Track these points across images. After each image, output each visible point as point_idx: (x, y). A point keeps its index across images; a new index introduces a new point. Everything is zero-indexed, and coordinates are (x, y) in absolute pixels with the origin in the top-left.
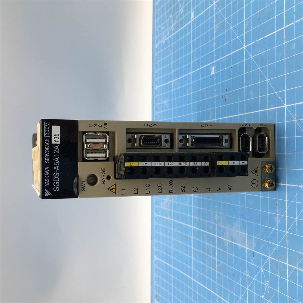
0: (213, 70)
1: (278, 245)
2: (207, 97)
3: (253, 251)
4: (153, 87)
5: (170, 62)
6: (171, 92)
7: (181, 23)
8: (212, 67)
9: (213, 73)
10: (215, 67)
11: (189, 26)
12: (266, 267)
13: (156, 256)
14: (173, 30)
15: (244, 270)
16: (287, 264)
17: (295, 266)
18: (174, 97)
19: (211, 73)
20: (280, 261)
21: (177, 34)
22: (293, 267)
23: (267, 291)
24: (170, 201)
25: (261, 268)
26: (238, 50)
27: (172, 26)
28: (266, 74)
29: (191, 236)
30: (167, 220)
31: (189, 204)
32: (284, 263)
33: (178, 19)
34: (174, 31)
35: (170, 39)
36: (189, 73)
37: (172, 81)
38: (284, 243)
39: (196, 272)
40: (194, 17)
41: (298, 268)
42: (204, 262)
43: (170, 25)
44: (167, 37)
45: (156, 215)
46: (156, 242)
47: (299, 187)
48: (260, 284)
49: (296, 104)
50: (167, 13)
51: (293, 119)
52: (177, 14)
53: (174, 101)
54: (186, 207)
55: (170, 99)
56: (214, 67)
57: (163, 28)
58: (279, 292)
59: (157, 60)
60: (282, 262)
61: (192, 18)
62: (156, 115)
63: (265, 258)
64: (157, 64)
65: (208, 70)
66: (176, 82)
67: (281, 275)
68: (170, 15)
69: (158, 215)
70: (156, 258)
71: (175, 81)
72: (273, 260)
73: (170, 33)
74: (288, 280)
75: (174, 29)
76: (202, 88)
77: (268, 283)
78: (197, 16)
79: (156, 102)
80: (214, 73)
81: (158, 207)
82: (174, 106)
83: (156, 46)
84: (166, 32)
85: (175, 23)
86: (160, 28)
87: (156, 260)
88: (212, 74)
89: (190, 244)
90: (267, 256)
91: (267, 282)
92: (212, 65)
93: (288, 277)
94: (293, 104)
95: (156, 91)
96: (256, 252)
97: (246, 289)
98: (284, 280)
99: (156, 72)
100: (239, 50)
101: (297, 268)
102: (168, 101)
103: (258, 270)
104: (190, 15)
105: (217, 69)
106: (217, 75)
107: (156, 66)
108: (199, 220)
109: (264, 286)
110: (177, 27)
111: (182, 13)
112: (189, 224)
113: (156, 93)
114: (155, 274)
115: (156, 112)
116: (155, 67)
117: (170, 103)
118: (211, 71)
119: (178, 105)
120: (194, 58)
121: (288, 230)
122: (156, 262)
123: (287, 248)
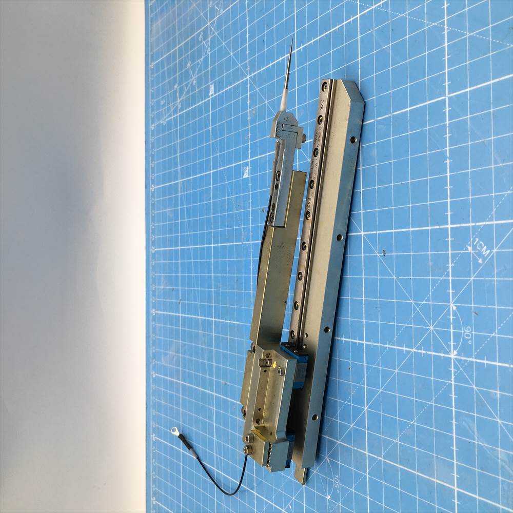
0: (247, 171)
1: (352, 425)
2: (237, 210)
4: (147, 187)
5: (175, 153)
6: (177, 197)
7: (194, 99)
8: (245, 168)
9: (247, 176)
10: (250, 168)
11: (207, 104)
12: (334, 456)
13: (154, 435)
14: (180, 106)
16: (367, 453)
17: (379, 457)
18: (182, 205)
19: (243, 176)
20: (356, 449)
21: (187, 114)
22: (376, 457)
23: (335, 489)
24: (177, 354)
25: (327, 457)
27: (179, 101)
29: (212, 408)
30: (172, 382)
31: (208, 361)
32: (361, 451)
33: (188, 92)
34: (182, 109)
35: (175, 119)
36: (206, 171)
37: (179, 181)
38: (361, 424)
39: (221, 459)
40: (215, 92)
41: (383, 458)
43: (175, 99)
44: (170, 116)
45: (154, 375)
46: (154, 414)
47: (384, 347)
48: (324, 479)
49: (378, 232)
50: (170, 82)
51: (374, 253)
52: (187, 85)
53: (182, 210)
54: (203, 364)
55: (176, 205)
56: (248, 168)
57: (162, 103)
58: (354, 491)
59: (153, 147)
60: (359, 450)
61: (210, 94)
62: (153, 227)
64: (153, 153)
65: (239, 171)
66: (185, 183)
67: (356, 468)
68: (174, 85)
69: (156, 374)
70: (154, 437)
71: (183, 181)
72: (344, 446)
73: (175, 112)
74: (368, 476)
75: (182, 105)
76: (229, 195)
77: (337, 478)
78: (219, 91)
79: (153, 209)
80: (249, 175)
81: (157, 362)
82: (182, 218)
83: (152, 127)
84: (169, 109)
85: (183, 97)
86: (158, 102)
87: (154, 440)
88: (245, 177)
89: (210, 418)
90: (335, 441)
91: (335, 477)
92: (246, 164)
93: (368, 471)
94: (375, 232)
95: (153, 193)
97: (302, 486)
98: (362, 475)
99: (152, 165)
101: (383, 460)
102: (173, 209)
104: (207, 89)
105: (253, 171)
106: (254, 180)
107: (153, 156)
108: (225, 384)
109: (330, 483)
110: (186, 104)
111: (194, 84)
112: (208, 390)
113: (153, 196)
114: (152, 461)
115: (153, 224)
116: (150, 158)
117: (175, 212)
118: (243, 173)
119: (189, 217)
120: (214, 152)
121: (367, 405)
122: (154, 443)
123: (367, 431)
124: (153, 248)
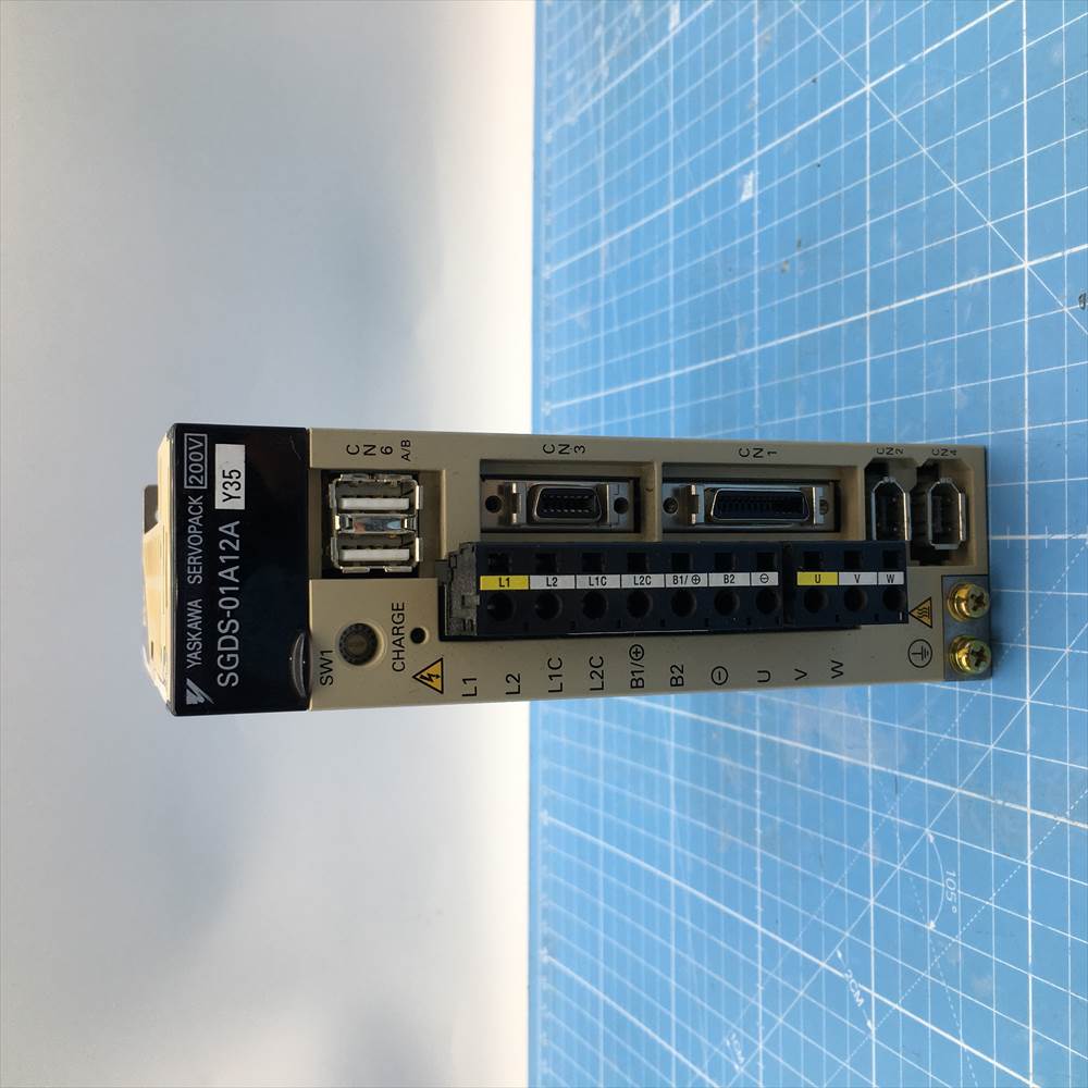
0: (750, 183)
1: (992, 747)
2: (727, 279)
3: (896, 773)
4: (536, 271)
5: (595, 182)
6: (597, 282)
7: (635, 50)
8: (746, 176)
9: (750, 196)
10: (757, 173)
11: (663, 54)
12: (945, 825)
13: (546, 812)
14: (605, 74)
15: (859, 839)
16: (1028, 810)
17: (1060, 816)
18: (608, 295)
19: (740, 196)
20: (1000, 802)
21: (621, 88)
22: (1051, 817)
23: (948, 905)
25: (927, 830)
26: (841, 103)
27: (604, 61)
28: (949, 166)
29: (667, 742)
32: (1013, 806)
33: (624, 37)
34: (610, 79)
35: (596, 107)
36: (661, 206)
37: (602, 244)
38: (1015, 738)
39: (684, 856)
40: (682, 19)
41: (1072, 819)
42: (713, 822)
43: (596, 60)
44: (586, 101)
47: (1077, 539)
48: (920, 884)
49: (1067, 252)
50: (586, 26)
51: (1056, 306)
52: (621, 22)
53: (608, 308)
55: (595, 300)
56: (751, 176)
57: (569, 76)
58: (993, 905)
59: (549, 180)
60: (1007, 804)
61: (672, 25)
62: (548, 358)
63: (942, 796)
64: (549, 195)
65: (731, 188)
66: (615, 245)
67: (1000, 848)
68: (594, 28)
70: (545, 817)
71: (611, 244)
72: (971, 800)
73: (597, 88)
74: (1030, 866)
75: (611, 70)
76: (708, 250)
77: (952, 877)
78: (691, 12)
79: (548, 317)
80: (754, 192)
82: (608, 325)
83: (548, 137)
84: (583, 87)
85: (613, 52)
86: (561, 78)
87: (546, 823)
88: (745, 197)
89: (664, 767)
90: (949, 788)
91: (947, 876)
92: (746, 170)
93: (1030, 853)
94: (1059, 254)
95: (548, 283)
96: (907, 776)
97: (867, 903)
98: (1015, 865)
99: (546, 221)
100: (848, 99)
101: (1069, 822)
102: (588, 310)
103: (911, 836)
104: (666, 17)
105: (763, 180)
106: (764, 199)
107: (548, 201)
109: (936, 891)
110: (618, 64)
111: (636, 15)
112: (660, 704)
113: (548, 291)
114: (543, 870)
115: (548, 351)
116: (544, 206)
117: (594, 316)
118: (741, 191)
119: (622, 319)
120: (679, 157)
121: (1031, 694)
122: (546, 831)
123: (1029, 756)
124: (547, 404)
